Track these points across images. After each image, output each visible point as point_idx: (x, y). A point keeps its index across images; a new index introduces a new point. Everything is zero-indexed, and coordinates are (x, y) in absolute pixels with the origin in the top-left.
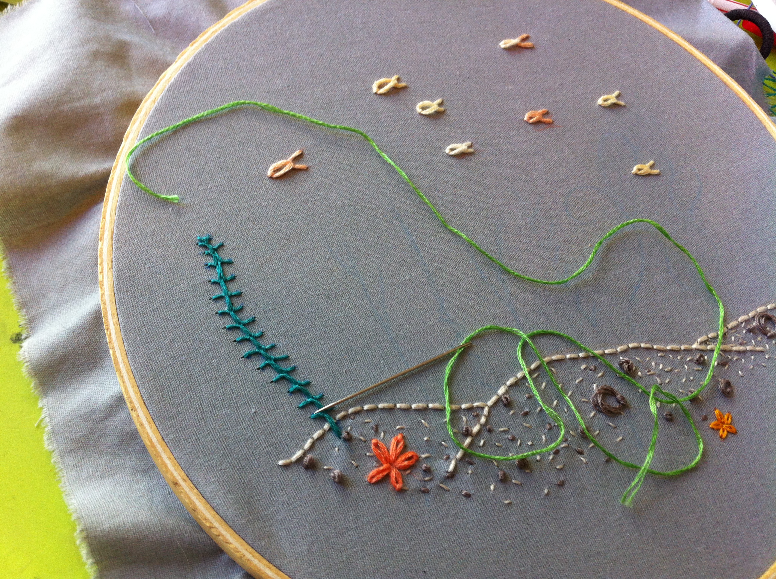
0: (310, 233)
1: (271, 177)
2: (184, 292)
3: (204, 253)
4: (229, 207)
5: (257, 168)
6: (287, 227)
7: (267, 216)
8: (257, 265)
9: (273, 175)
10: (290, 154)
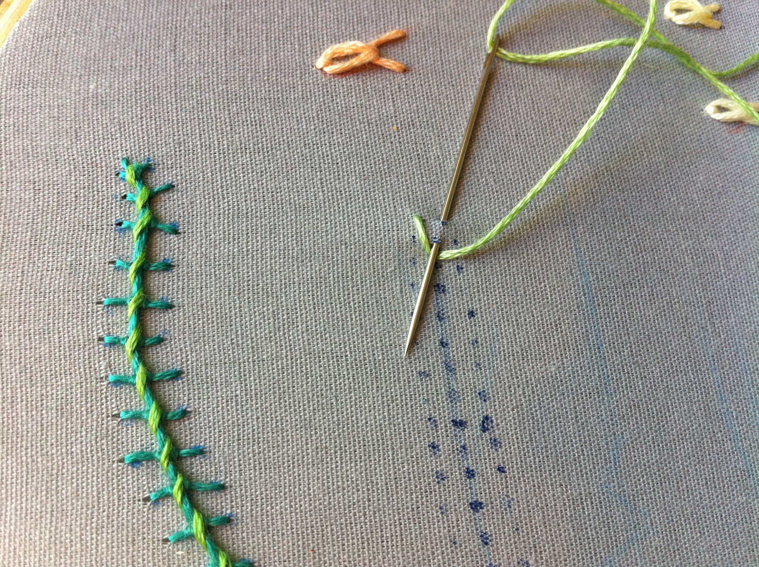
0: (366, 209)
1: (322, 69)
2: (50, 272)
3: (125, 197)
4: (213, 111)
5: (299, 45)
6: (322, 183)
7: (286, 148)
8: (229, 251)
9: (326, 65)
10: (379, 33)
